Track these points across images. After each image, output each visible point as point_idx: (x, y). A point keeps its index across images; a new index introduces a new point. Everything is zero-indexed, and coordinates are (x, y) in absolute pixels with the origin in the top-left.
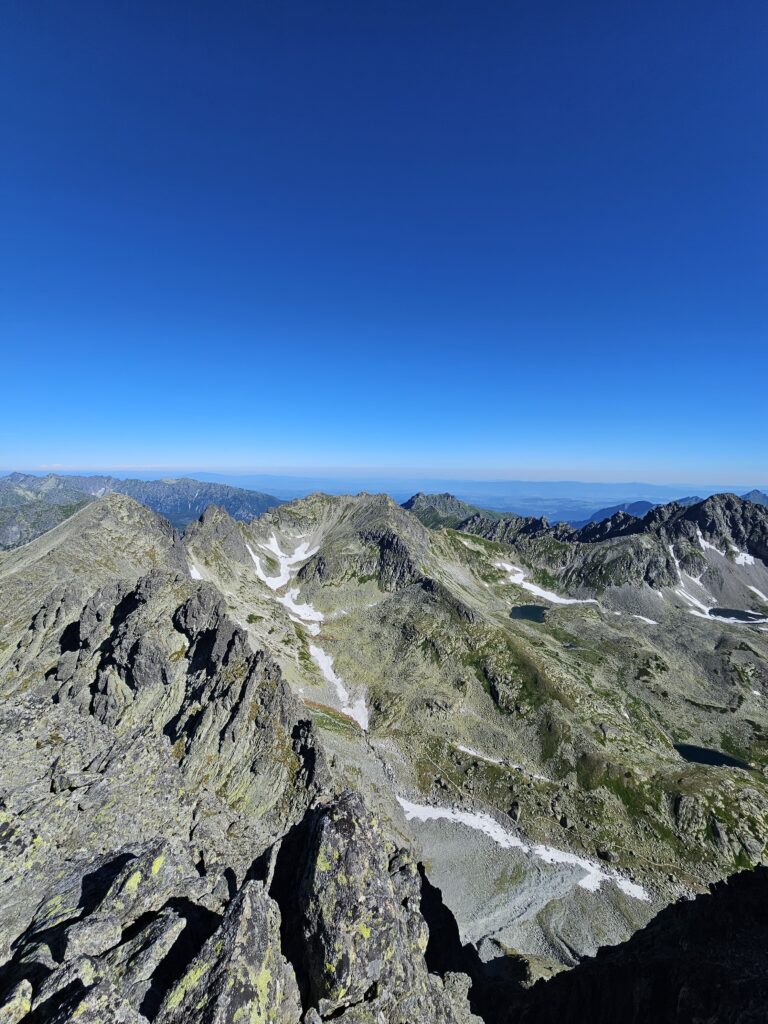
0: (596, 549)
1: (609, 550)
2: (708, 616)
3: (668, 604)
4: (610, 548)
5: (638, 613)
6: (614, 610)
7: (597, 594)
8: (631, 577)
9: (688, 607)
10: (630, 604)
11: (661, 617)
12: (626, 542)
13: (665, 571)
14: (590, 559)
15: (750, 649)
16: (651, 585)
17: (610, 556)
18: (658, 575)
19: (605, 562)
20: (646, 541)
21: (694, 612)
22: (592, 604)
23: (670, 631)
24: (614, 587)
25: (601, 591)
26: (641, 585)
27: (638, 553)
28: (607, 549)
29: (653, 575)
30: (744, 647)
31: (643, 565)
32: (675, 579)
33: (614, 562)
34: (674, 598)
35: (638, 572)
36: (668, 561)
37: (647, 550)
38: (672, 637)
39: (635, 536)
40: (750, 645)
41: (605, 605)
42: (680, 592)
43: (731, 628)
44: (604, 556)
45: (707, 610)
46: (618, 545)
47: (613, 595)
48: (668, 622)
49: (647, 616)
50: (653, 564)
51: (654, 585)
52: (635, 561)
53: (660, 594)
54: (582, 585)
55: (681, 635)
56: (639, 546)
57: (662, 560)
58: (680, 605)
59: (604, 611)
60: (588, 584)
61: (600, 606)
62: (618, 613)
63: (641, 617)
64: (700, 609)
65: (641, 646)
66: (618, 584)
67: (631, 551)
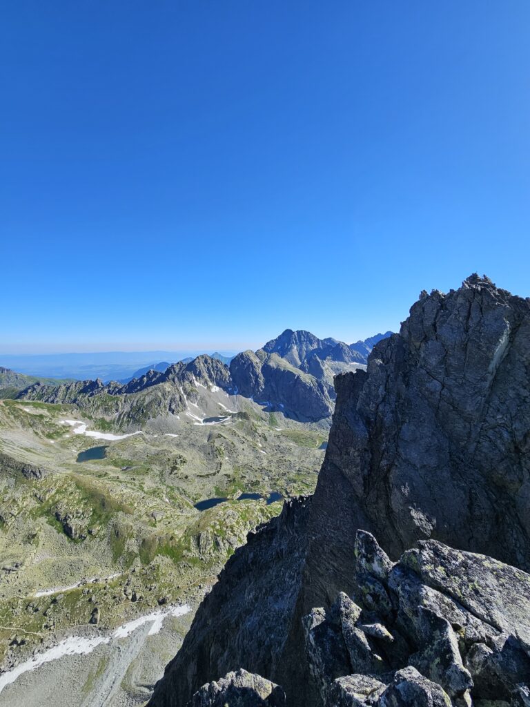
0: (138, 396)
1: (146, 396)
2: (203, 424)
3: (183, 423)
4: (147, 394)
5: (168, 432)
6: (153, 434)
7: (142, 427)
8: (162, 411)
9: (192, 421)
10: (162, 428)
11: (180, 431)
12: (156, 389)
13: (180, 403)
14: (135, 404)
15: (222, 436)
16: (173, 413)
17: (147, 400)
18: (176, 407)
19: (145, 404)
20: (167, 386)
21: (196, 424)
22: (139, 434)
23: (185, 438)
24: (152, 419)
25: (144, 424)
26: (168, 414)
27: (164, 395)
29: (173, 407)
30: (220, 436)
31: (167, 401)
32: (185, 407)
33: (150, 403)
34: (186, 418)
35: (165, 407)
36: (180, 397)
37: (169, 392)
38: (187, 441)
39: (161, 384)
40: (222, 434)
41: (147, 433)
42: (188, 414)
43: (213, 427)
44: (144, 400)
45: (201, 420)
46: (151, 392)
47: (152, 425)
48: (184, 434)
49: (173, 433)
50: (173, 400)
51: (175, 412)
52: (163, 400)
53: (178, 417)
54: (131, 423)
55: (191, 439)
56: (164, 390)
57: (178, 396)
58: (189, 421)
59: (147, 437)
60: (136, 421)
61: (145, 435)
62: (156, 436)
63: (169, 434)
64: (198, 421)
65: (171, 452)
66: (154, 417)
67: (160, 394)
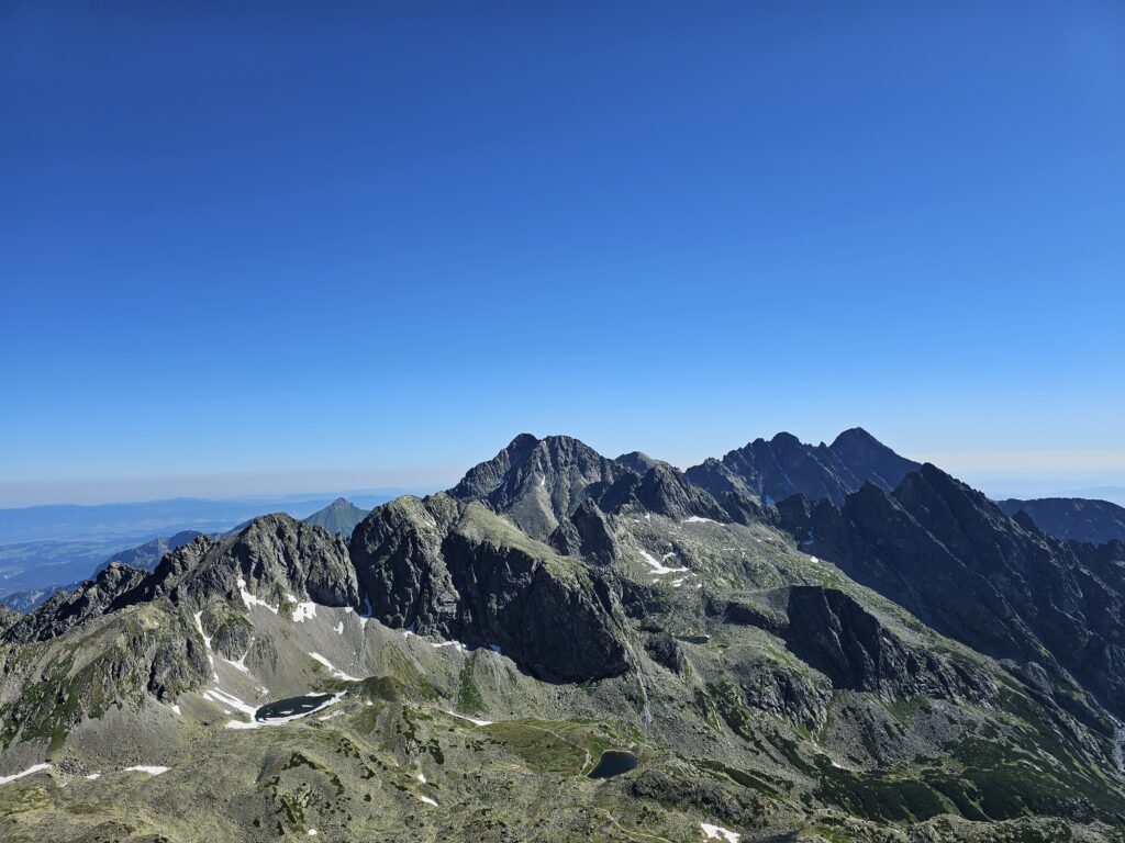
0: (52, 651)
1: (77, 650)
2: (254, 724)
3: (190, 724)
4: (80, 644)
5: (135, 762)
6: (85, 772)
7: (52, 748)
8: (122, 694)
9: (223, 718)
10: (120, 749)
11: (175, 754)
12: (111, 626)
13: (185, 663)
14: (36, 679)
15: (303, 760)
16: (160, 697)
17: (81, 659)
18: (172, 675)
19: (71, 674)
20: (149, 616)
21: (235, 724)
22: (37, 775)
23: (187, 778)
24: (87, 722)
25: (59, 737)
26: (141, 702)
27: (135, 643)
28: (74, 647)
29: (162, 677)
31: (145, 662)
32: (202, 671)
33: (87, 670)
34: (203, 708)
35: (134, 679)
36: (189, 644)
37: (151, 631)
38: (190, 788)
39: (130, 608)
41: (66, 768)
42: (211, 695)
43: (282, 734)
44: (68, 662)
45: (252, 711)
46: (96, 635)
47: (88, 741)
48: (187, 760)
49: (152, 763)
50: (163, 656)
51: (165, 694)
52: (131, 657)
53: (176, 709)
54: (17, 738)
55: (206, 779)
56: (137, 626)
57: (180, 644)
58: (210, 717)
59: (63, 781)
60: (34, 732)
61: (56, 775)
62: (93, 777)
63: (139, 768)
65: (130, 830)
66: (96, 714)
67: (121, 640)
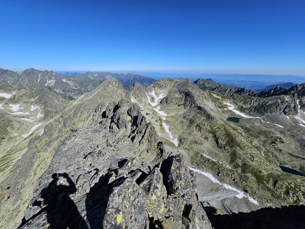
0: (265, 100)
1: (270, 101)
3: (290, 121)
4: (271, 100)
5: (277, 123)
6: (267, 121)
7: (261, 115)
8: (277, 111)
9: (299, 123)
10: (274, 120)
11: (286, 125)
12: (278, 98)
13: (293, 109)
14: (261, 103)
16: (285, 114)
17: (270, 103)
18: (289, 111)
19: (267, 105)
20: (287, 98)
21: (302, 125)
22: (258, 118)
23: (289, 131)
24: (269, 114)
25: (263, 114)
26: (281, 114)
27: (282, 102)
28: (269, 100)
29: (287, 110)
31: (284, 106)
32: (296, 112)
33: (271, 105)
34: (295, 119)
35: (280, 109)
36: (295, 106)
37: (287, 101)
38: (289, 133)
39: (283, 96)
41: (264, 119)
42: (297, 117)
44: (267, 102)
46: (274, 99)
47: (268, 116)
48: (289, 127)
49: (280, 125)
50: (288, 106)
51: (286, 114)
52: (280, 105)
53: (288, 117)
54: (256, 112)
55: (293, 132)
56: (284, 99)
57: (293, 105)
58: (296, 122)
59: (263, 121)
60: (258, 112)
61: (262, 120)
62: (268, 123)
63: (278, 125)
65: (275, 134)
66: (271, 113)
67: (279, 101)
